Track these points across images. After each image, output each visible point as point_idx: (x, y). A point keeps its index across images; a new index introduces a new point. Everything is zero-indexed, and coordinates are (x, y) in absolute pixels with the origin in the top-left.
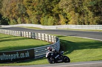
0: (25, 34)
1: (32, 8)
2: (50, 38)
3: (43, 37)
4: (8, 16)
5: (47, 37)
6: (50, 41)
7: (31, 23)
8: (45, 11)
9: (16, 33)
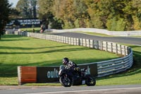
0: (84, 42)
1: (96, 6)
2: (119, 49)
3: (109, 46)
4: (62, 16)
5: (115, 48)
6: (119, 52)
7: (93, 27)
8: (113, 10)
9: (73, 41)
